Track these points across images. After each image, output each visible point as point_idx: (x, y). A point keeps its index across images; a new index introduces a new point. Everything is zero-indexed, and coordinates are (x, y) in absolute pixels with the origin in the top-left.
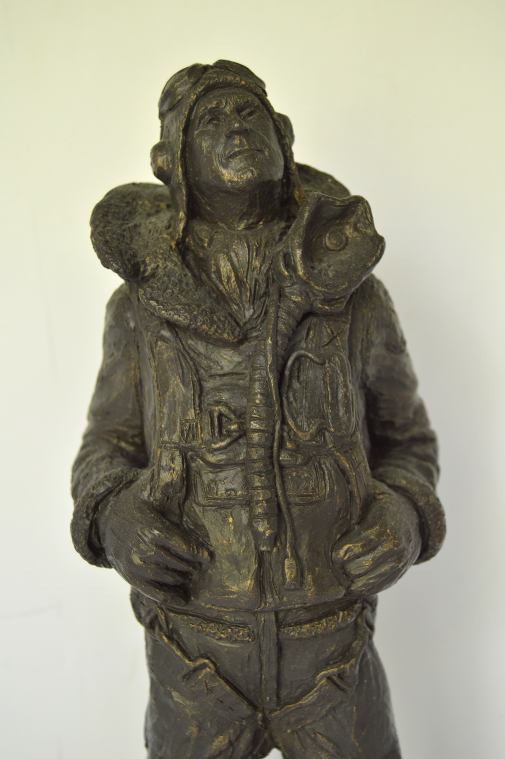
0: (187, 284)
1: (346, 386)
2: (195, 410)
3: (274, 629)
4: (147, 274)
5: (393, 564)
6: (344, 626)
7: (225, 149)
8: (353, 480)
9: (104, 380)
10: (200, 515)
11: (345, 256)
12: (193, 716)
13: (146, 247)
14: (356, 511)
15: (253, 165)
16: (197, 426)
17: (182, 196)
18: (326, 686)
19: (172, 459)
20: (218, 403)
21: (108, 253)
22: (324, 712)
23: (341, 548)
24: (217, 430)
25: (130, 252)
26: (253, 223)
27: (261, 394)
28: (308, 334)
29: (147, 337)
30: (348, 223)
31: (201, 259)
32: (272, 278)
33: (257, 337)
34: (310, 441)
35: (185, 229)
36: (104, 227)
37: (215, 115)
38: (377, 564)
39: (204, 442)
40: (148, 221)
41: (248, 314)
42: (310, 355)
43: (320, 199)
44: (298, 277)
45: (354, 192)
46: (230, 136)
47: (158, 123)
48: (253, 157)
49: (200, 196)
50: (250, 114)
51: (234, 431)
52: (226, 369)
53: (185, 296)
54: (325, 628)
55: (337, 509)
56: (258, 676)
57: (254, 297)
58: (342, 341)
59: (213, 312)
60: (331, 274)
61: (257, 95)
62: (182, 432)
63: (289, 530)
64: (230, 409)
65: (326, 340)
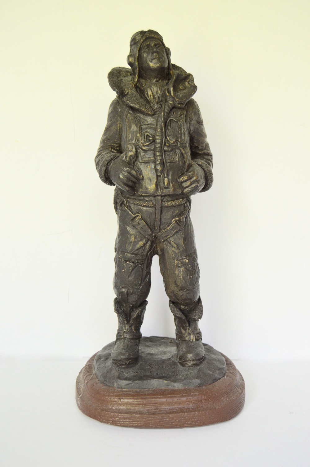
0: (138, 97)
1: (184, 129)
2: (140, 134)
3: (160, 202)
4: (125, 94)
5: (197, 184)
6: (181, 204)
7: (151, 57)
8: (185, 157)
9: (107, 129)
10: (140, 165)
11: (185, 91)
12: (133, 234)
13: (125, 86)
14: (186, 168)
15: (159, 62)
16: (140, 138)
17: (137, 71)
18: (175, 223)
19: (132, 148)
20: (146, 132)
21: (114, 86)
22: (174, 233)
23: (181, 178)
24: (146, 140)
25: (121, 87)
26: (158, 80)
27: (160, 129)
28: (173, 113)
29: (125, 113)
30: (186, 82)
31: (142, 90)
32: (164, 97)
33: (158, 114)
34: (173, 143)
35: (137, 81)
36: (113, 79)
37: (148, 46)
38: (191, 184)
39: (142, 143)
40: (125, 79)
41: (156, 107)
42: (174, 119)
43: (178, 73)
44: (171, 96)
45: (188, 72)
46: (153, 53)
47: (129, 48)
48: (159, 60)
49: (142, 71)
50: (159, 47)
51: (151, 140)
52: (149, 123)
53: (137, 100)
54: (175, 203)
55: (180, 166)
56: (154, 220)
57: (158, 102)
58: (183, 116)
59: (146, 105)
60: (181, 96)
61: (161, 41)
62: (136, 140)
63: (166, 170)
64: (150, 134)
65: (179, 116)
